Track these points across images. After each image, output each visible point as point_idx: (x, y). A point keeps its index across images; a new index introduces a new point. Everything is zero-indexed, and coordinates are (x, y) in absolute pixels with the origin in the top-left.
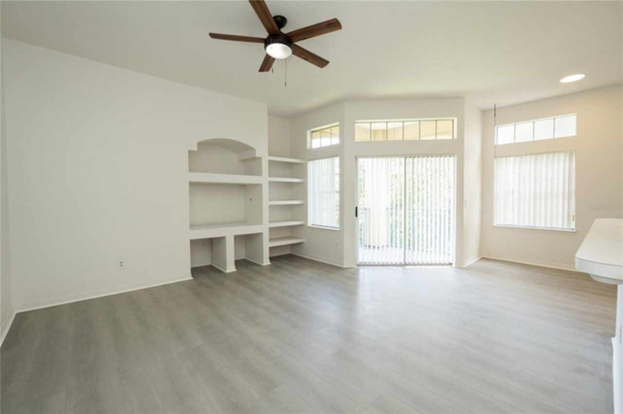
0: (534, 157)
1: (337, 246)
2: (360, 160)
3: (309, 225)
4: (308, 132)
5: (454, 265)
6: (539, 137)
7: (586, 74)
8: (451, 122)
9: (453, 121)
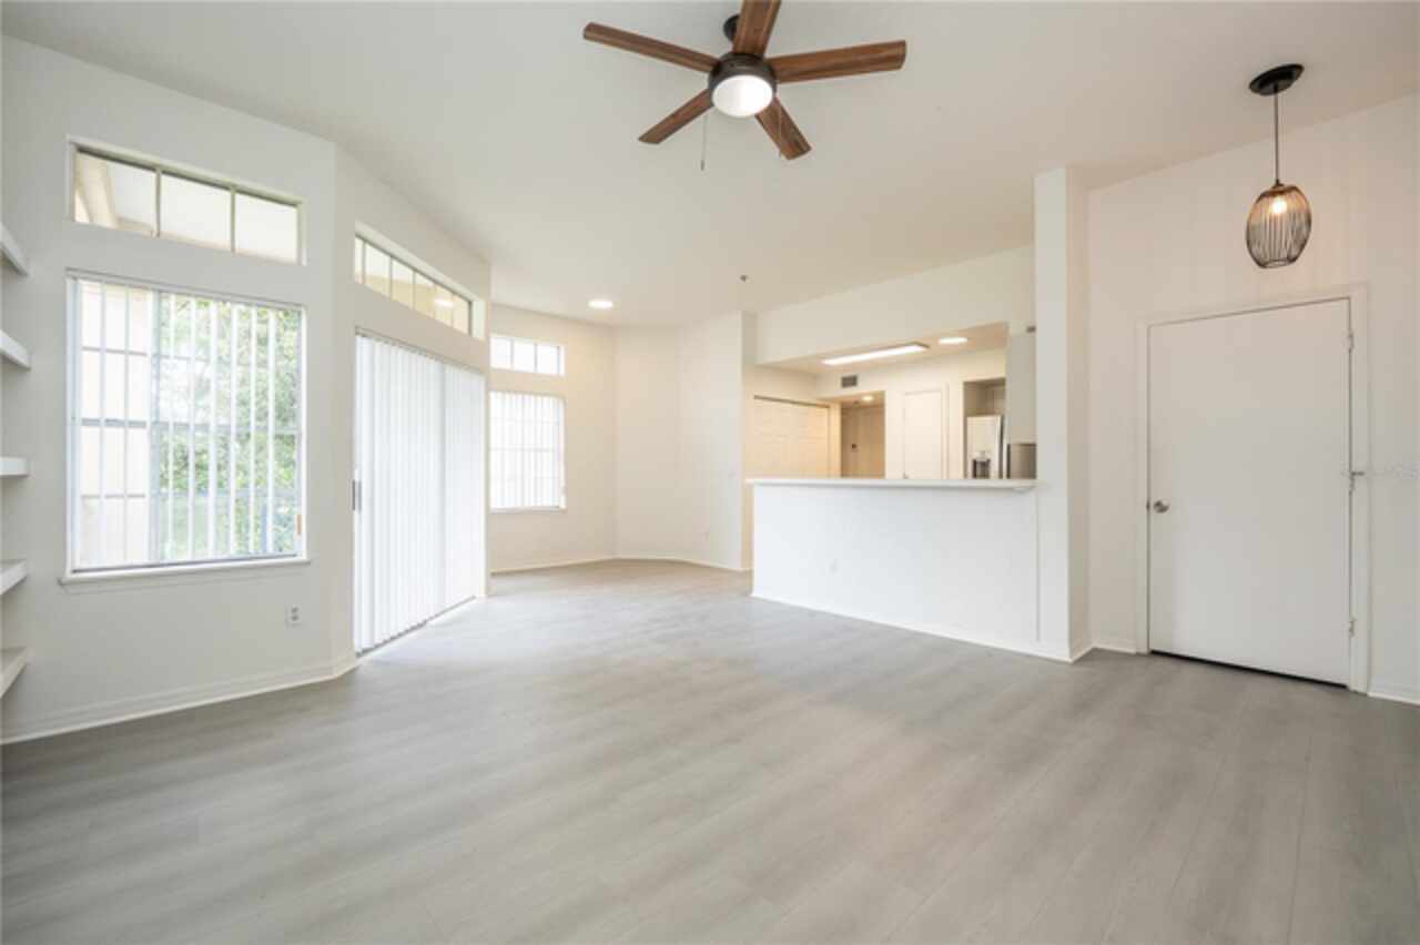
1: (294, 618)
3: (68, 571)
5: (483, 595)
7: (615, 303)
8: (465, 304)
9: (470, 303)
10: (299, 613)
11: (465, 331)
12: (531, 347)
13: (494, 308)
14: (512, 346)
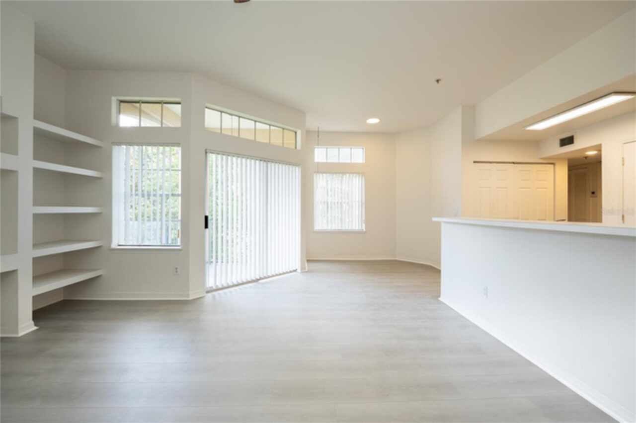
0: (341, 175)
1: (177, 272)
2: (212, 157)
3: (114, 245)
4: (114, 100)
5: (299, 270)
6: (342, 160)
7: (380, 119)
8: (294, 133)
9: (296, 133)
10: (178, 270)
11: (294, 147)
12: (349, 150)
13: (308, 132)
14: (339, 151)
